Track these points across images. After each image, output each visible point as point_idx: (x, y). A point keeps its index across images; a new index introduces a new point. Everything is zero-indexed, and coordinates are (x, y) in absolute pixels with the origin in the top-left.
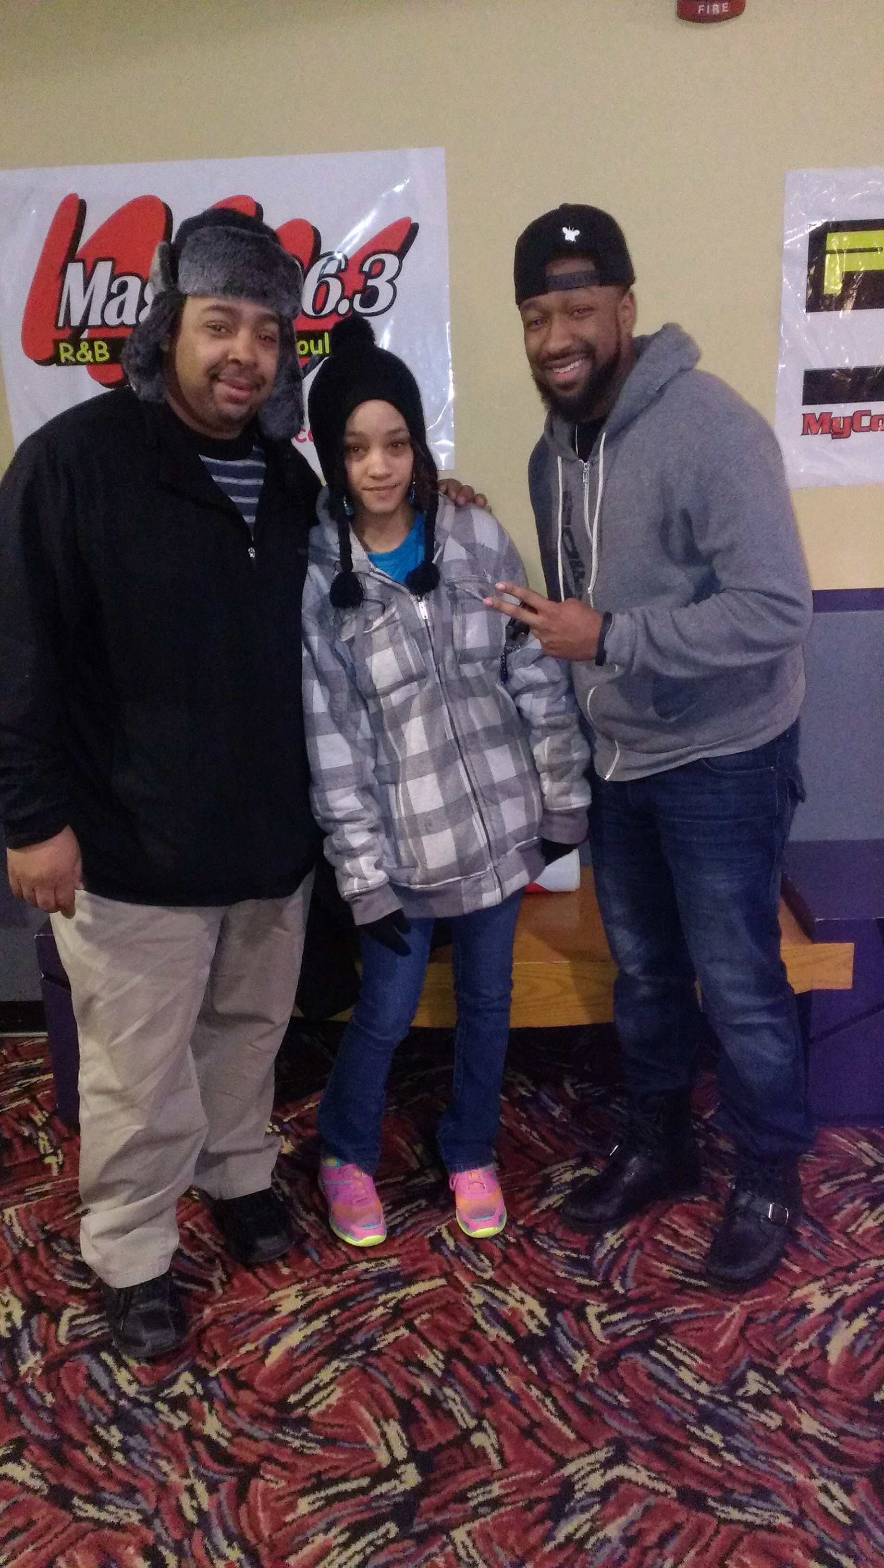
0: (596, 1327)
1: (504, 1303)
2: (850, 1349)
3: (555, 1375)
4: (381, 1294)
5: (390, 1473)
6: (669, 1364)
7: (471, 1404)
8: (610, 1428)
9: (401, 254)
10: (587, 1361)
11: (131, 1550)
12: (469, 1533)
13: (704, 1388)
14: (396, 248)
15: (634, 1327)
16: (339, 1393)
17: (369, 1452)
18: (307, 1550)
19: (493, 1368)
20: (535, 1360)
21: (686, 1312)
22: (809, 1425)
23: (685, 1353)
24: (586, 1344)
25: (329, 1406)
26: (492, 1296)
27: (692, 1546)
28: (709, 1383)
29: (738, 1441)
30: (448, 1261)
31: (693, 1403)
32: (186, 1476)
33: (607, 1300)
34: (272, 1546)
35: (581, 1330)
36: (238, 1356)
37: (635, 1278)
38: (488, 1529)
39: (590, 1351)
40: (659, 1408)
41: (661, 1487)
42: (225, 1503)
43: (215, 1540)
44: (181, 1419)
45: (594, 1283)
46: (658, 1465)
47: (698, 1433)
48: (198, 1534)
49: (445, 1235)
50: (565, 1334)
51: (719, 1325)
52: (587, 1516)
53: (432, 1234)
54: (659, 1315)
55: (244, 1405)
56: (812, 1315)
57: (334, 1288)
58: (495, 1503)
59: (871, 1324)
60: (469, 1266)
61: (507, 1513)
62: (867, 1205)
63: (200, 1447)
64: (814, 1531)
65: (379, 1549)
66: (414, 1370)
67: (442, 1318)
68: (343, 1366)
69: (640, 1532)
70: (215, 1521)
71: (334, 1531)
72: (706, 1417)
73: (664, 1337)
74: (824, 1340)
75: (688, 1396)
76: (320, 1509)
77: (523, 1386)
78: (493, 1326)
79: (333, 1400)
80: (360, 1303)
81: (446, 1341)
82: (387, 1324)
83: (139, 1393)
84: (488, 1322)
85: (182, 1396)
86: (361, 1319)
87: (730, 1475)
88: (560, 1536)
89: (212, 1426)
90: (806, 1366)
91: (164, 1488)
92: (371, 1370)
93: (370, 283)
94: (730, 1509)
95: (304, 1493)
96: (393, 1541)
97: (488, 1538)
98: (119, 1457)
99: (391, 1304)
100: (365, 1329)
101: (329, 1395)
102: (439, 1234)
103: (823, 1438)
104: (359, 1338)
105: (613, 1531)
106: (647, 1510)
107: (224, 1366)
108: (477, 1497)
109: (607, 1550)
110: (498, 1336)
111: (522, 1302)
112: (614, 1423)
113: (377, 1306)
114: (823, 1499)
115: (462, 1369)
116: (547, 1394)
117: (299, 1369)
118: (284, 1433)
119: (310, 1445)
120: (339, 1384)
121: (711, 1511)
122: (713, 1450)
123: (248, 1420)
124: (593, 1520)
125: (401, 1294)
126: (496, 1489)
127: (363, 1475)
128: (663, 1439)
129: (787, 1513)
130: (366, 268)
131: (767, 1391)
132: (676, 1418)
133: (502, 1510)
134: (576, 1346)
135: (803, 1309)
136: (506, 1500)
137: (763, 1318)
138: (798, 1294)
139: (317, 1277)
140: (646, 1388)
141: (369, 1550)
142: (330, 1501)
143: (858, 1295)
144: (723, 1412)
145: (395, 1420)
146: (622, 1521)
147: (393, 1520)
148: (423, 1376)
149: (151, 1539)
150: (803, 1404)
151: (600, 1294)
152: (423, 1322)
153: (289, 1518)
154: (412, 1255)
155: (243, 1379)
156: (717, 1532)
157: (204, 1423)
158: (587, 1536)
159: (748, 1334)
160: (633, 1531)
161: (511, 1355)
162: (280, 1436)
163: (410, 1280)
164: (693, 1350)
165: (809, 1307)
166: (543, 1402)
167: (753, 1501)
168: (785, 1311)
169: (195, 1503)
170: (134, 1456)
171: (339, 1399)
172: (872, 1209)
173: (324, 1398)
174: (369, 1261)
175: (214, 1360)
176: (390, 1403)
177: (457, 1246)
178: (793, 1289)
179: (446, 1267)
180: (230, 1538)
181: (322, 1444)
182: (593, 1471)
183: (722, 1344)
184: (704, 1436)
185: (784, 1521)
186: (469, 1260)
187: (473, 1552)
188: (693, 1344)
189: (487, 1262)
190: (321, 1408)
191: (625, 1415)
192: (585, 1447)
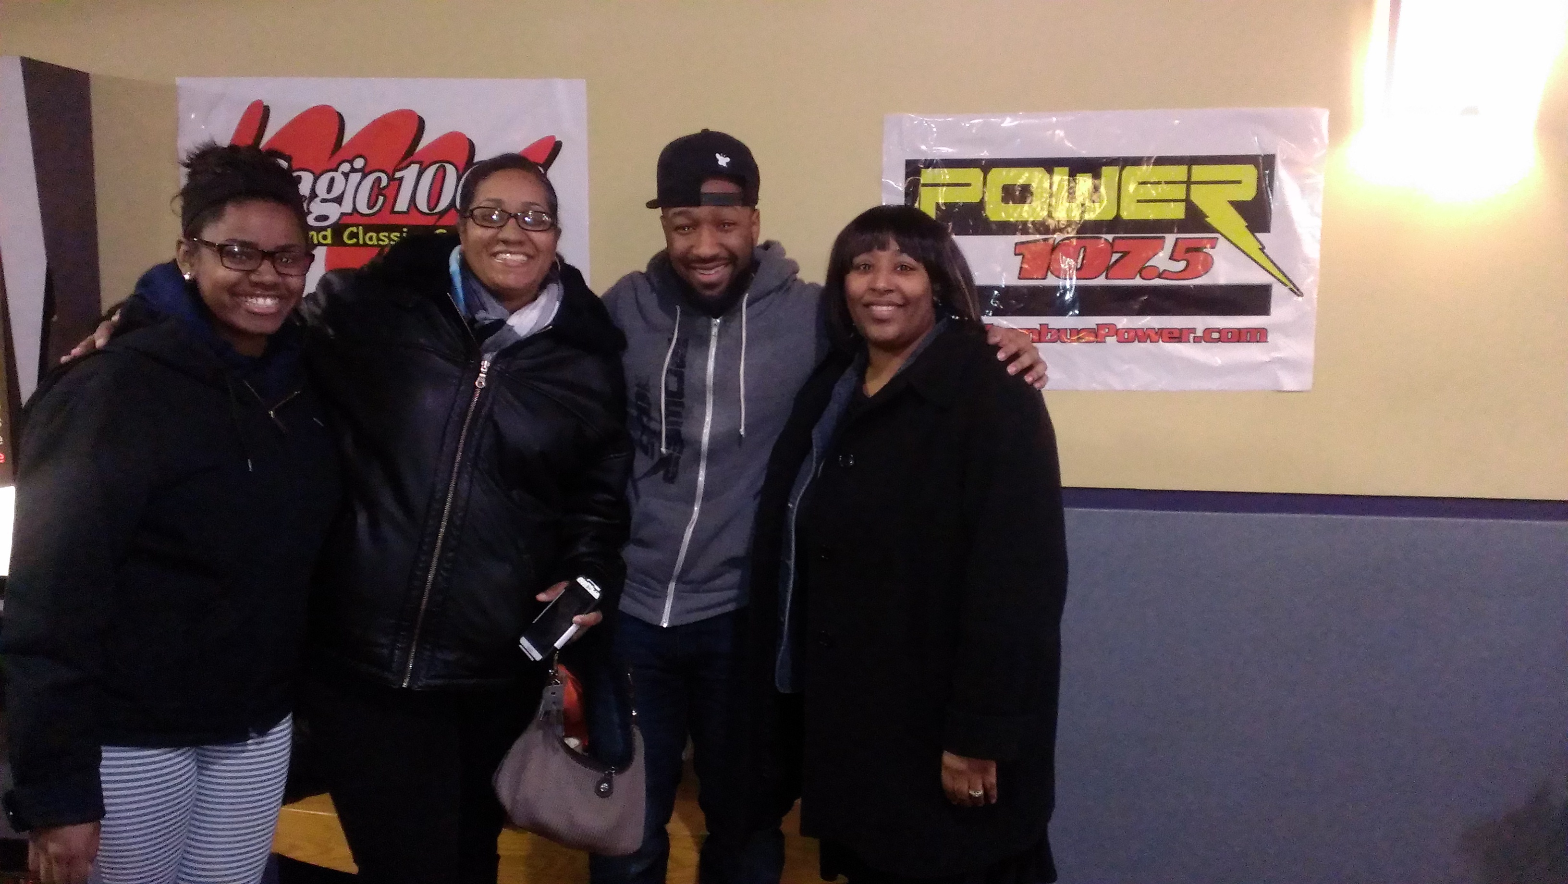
9: (546, 165)
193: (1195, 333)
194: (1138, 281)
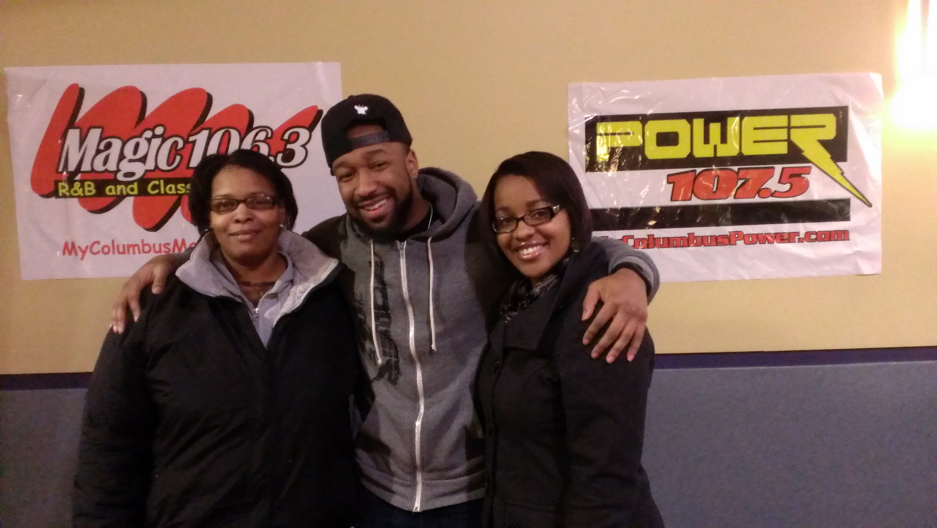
193: (799, 236)
194: (757, 199)
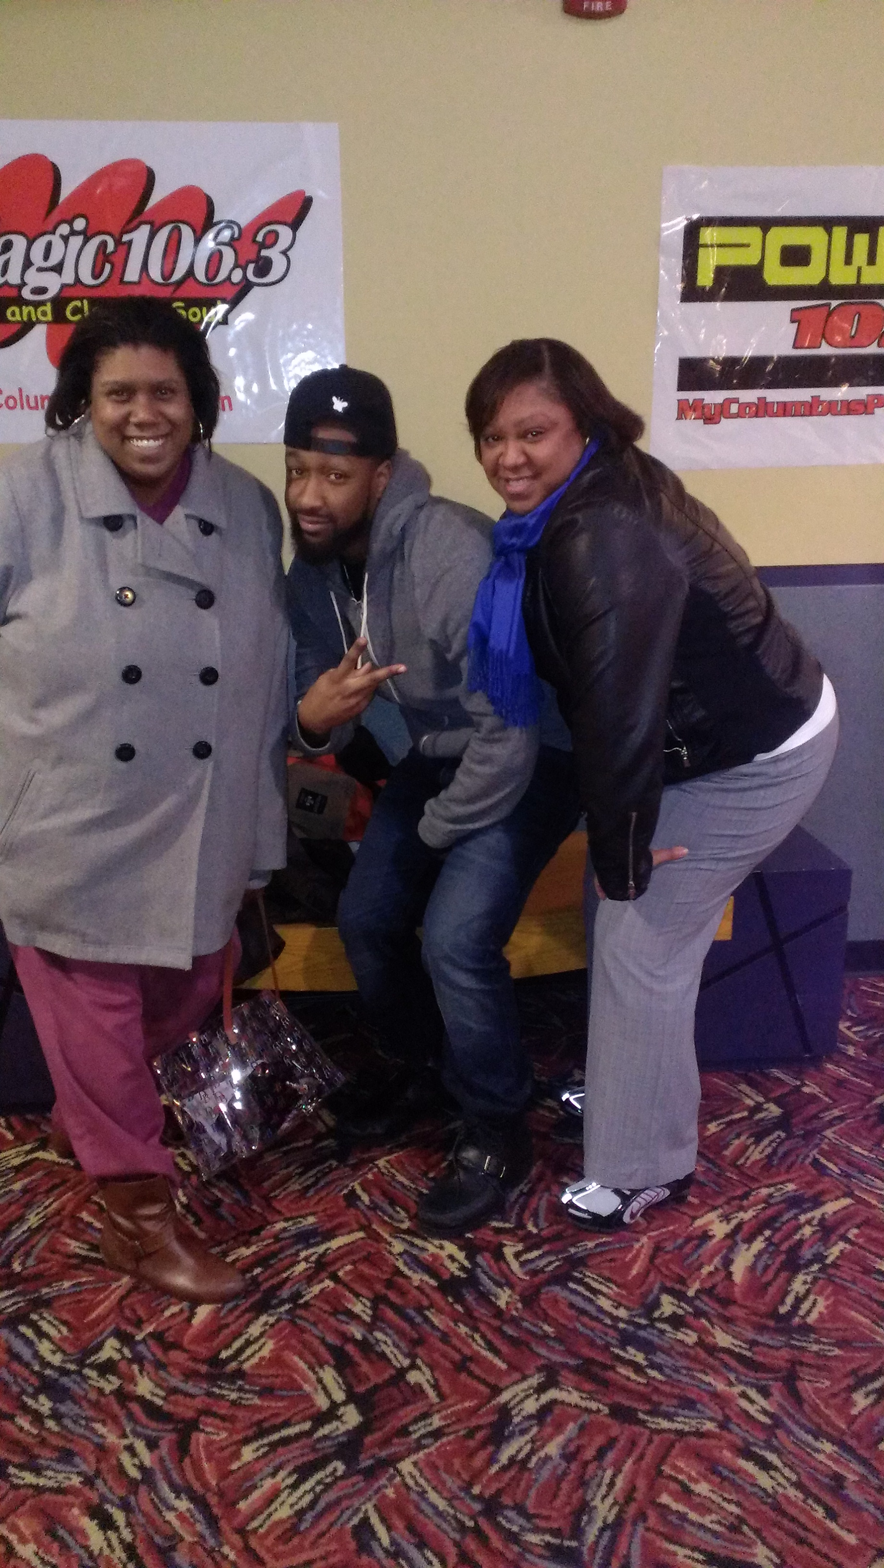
0: (515, 1266)
1: (423, 1249)
2: (752, 1269)
3: (481, 1312)
4: (302, 1249)
5: (332, 1414)
6: (587, 1294)
7: (402, 1345)
8: (539, 1356)
9: (295, 226)
10: (510, 1296)
11: (76, 1511)
12: (415, 1464)
13: (622, 1313)
14: (290, 219)
15: (551, 1263)
16: (270, 1345)
17: (307, 1398)
18: (256, 1495)
19: (420, 1309)
20: (459, 1299)
21: (597, 1246)
22: (723, 1339)
23: (601, 1283)
24: (507, 1281)
25: (262, 1359)
26: (412, 1244)
27: (629, 1455)
28: (627, 1308)
29: (660, 1358)
30: (365, 1216)
31: (615, 1328)
32: (124, 1436)
33: (521, 1240)
34: (221, 1494)
35: (500, 1269)
36: (162, 1319)
37: (546, 1220)
38: (433, 1459)
39: (512, 1287)
40: (581, 1334)
41: (594, 1406)
42: (167, 1458)
43: (162, 1494)
44: (111, 1384)
45: (507, 1225)
46: (588, 1386)
47: (622, 1353)
48: (143, 1489)
49: (359, 1191)
50: (485, 1273)
51: (630, 1256)
52: (527, 1437)
53: (345, 1191)
54: (573, 1250)
55: (176, 1365)
56: (714, 1241)
57: (254, 1248)
58: (437, 1434)
59: (768, 1246)
60: (386, 1218)
61: (449, 1443)
62: (752, 1140)
63: (135, 1407)
64: (739, 1432)
65: (328, 1487)
66: (343, 1318)
67: (365, 1269)
68: (272, 1320)
69: (579, 1449)
70: (159, 1476)
71: (282, 1474)
72: (626, 1340)
73: (581, 1269)
74: (728, 1262)
75: (608, 1321)
76: (265, 1455)
77: (452, 1324)
78: (415, 1272)
79: (265, 1352)
80: (281, 1260)
81: (371, 1288)
82: (310, 1278)
83: (63, 1361)
84: (410, 1269)
85: (110, 1360)
86: (285, 1275)
87: (656, 1390)
88: (504, 1458)
89: (144, 1387)
90: (714, 1286)
91: (103, 1450)
92: (299, 1321)
93: (264, 253)
94: (660, 1420)
95: (247, 1441)
96: (342, 1477)
97: (434, 1467)
98: (51, 1424)
99: (313, 1259)
100: (289, 1285)
101: (260, 1349)
102: (353, 1191)
103: (737, 1350)
104: (285, 1293)
105: (553, 1449)
106: (582, 1428)
107: (150, 1329)
108: (419, 1430)
109: (549, 1466)
110: (421, 1280)
111: (442, 1247)
112: (543, 1351)
113: (299, 1262)
114: (744, 1404)
115: (390, 1314)
116: (476, 1329)
117: (227, 1326)
118: (220, 1387)
119: (248, 1396)
120: (271, 1337)
121: (643, 1423)
122: (638, 1368)
123: (182, 1378)
124: (533, 1441)
125: (321, 1249)
126: (436, 1422)
127: (304, 1420)
128: (590, 1361)
129: (711, 1419)
130: (260, 238)
131: (680, 1312)
132: (599, 1342)
133: (445, 1440)
134: (499, 1285)
135: (705, 1236)
136: (447, 1430)
137: (669, 1246)
138: (699, 1223)
139: (234, 1238)
140: (568, 1318)
141: (318, 1489)
142: (273, 1446)
143: (754, 1221)
144: (642, 1333)
145: (330, 1365)
146: (560, 1439)
147: (338, 1459)
148: (354, 1322)
149: (95, 1499)
150: (715, 1320)
151: (515, 1235)
152: (346, 1273)
153: (234, 1466)
154: (328, 1212)
155: (171, 1339)
156: (650, 1441)
157: (136, 1385)
158: (529, 1456)
159: (658, 1261)
160: (572, 1448)
161: (437, 1297)
162: (217, 1391)
163: (329, 1235)
164: (609, 1280)
165: (710, 1233)
166: (473, 1337)
167: (680, 1411)
168: (689, 1239)
169: (136, 1461)
170: (67, 1422)
171: (271, 1351)
172: (757, 1142)
173: (255, 1352)
174: (286, 1220)
175: (139, 1324)
176: (322, 1350)
177: (371, 1201)
178: (694, 1218)
179: (364, 1221)
180: (177, 1491)
181: (260, 1394)
182: (527, 1397)
183: (634, 1272)
184: (627, 1356)
185: (710, 1426)
186: (384, 1212)
187: (422, 1481)
188: (607, 1273)
189: (403, 1214)
190: (254, 1360)
191: (551, 1343)
192: (516, 1376)
